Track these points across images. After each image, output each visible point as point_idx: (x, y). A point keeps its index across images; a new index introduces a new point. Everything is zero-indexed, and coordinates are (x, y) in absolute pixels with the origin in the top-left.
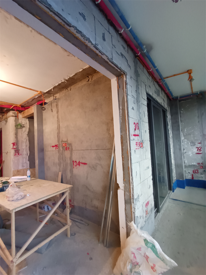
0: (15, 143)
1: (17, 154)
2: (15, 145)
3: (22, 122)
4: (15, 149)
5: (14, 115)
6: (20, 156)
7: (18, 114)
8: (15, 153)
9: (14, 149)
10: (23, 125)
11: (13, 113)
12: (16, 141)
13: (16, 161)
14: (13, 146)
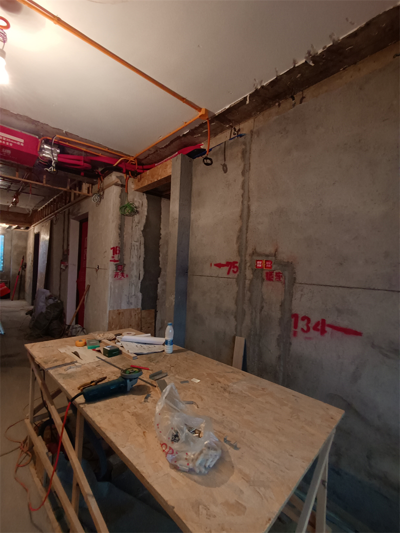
0: (118, 249)
1: (120, 274)
2: (118, 252)
3: (133, 199)
4: (117, 261)
5: (120, 183)
6: (125, 280)
7: (127, 179)
8: (116, 270)
9: (115, 263)
10: (135, 209)
11: (117, 177)
12: (119, 243)
13: (117, 291)
14: (113, 255)
